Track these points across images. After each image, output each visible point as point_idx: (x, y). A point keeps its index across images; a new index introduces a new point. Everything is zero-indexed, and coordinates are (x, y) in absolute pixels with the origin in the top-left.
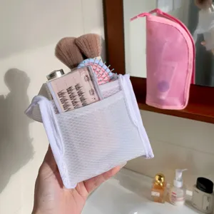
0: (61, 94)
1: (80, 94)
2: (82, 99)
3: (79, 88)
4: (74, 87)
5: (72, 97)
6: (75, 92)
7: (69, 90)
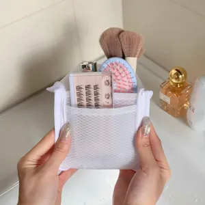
0: (79, 88)
1: (96, 94)
2: (96, 99)
3: (97, 88)
4: (92, 87)
5: (88, 94)
6: (92, 91)
7: (88, 87)
